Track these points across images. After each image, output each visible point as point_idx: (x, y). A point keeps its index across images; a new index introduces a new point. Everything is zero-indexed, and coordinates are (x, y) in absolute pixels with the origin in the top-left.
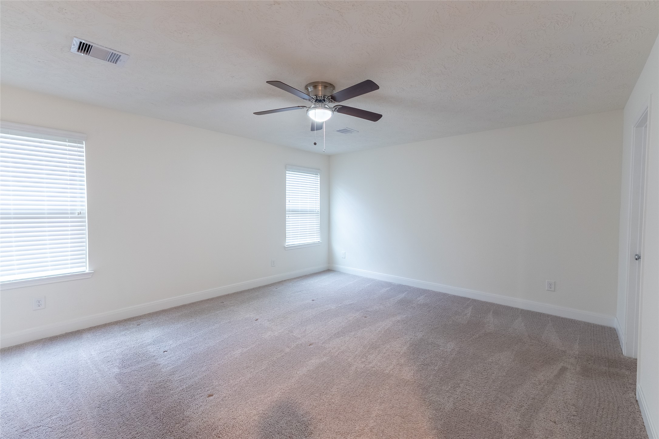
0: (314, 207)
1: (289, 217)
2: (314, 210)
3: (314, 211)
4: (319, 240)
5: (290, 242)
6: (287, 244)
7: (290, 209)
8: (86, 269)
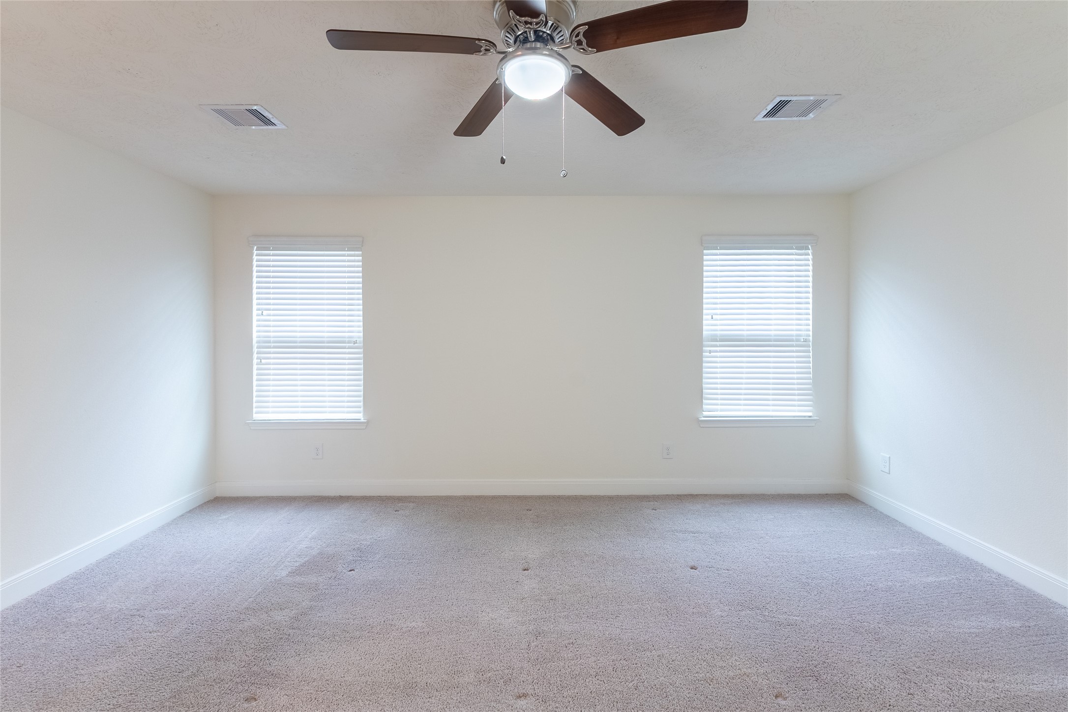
0: (792, 330)
1: (712, 354)
2: (794, 338)
3: (792, 340)
4: (810, 414)
5: (717, 410)
6: (705, 413)
7: (716, 335)
8: (360, 416)
